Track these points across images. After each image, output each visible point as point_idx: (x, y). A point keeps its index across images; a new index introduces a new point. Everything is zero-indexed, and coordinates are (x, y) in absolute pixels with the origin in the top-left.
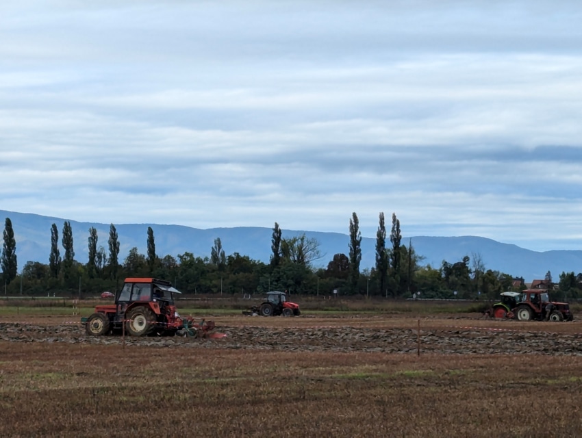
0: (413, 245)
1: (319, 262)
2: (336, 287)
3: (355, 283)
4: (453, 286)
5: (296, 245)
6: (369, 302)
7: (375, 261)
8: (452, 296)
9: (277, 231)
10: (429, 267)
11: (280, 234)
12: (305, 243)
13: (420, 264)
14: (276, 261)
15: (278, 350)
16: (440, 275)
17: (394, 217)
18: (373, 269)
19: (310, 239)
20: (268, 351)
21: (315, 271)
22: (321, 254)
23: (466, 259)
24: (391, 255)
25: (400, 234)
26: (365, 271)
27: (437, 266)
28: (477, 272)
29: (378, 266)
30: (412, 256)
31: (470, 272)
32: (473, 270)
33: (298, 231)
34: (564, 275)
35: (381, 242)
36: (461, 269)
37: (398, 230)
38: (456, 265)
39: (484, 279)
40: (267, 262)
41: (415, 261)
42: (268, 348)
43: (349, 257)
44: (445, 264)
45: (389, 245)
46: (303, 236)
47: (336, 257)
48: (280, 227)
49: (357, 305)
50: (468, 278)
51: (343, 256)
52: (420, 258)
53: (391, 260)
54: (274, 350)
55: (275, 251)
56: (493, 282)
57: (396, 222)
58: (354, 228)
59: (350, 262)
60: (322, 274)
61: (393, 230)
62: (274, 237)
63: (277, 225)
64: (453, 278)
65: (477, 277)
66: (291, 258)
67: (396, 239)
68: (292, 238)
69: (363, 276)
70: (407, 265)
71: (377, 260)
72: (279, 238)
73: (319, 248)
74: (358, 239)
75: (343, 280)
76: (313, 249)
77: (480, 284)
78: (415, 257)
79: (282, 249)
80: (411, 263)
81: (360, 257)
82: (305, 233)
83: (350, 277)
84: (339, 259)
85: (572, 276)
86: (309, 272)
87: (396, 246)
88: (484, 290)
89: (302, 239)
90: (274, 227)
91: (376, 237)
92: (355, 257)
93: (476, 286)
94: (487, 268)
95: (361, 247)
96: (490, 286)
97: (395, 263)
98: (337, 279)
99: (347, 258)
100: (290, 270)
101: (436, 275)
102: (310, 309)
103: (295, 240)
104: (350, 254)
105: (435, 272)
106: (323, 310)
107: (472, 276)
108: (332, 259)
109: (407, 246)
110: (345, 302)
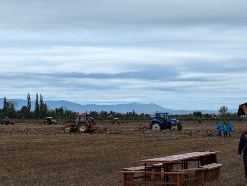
0: (47, 103)
1: (18, 108)
2: (23, 116)
3: (29, 115)
4: (58, 115)
5: (11, 103)
6: (34, 120)
7: (35, 108)
8: (58, 118)
9: (5, 99)
10: (51, 110)
11: (6, 100)
12: (14, 103)
13: (49, 109)
14: (5, 108)
15: (12, 135)
16: (55, 112)
17: (41, 95)
18: (34, 110)
19: (15, 102)
20: (10, 135)
21: (17, 111)
22: (19, 106)
23: (62, 107)
24: (40, 106)
25: (43, 100)
26: (32, 111)
27: (54, 109)
28: (65, 111)
29: (36, 109)
30: (46, 106)
31: (63, 111)
32: (64, 110)
33: (11, 99)
34: (91, 112)
35: (37, 102)
36: (61, 110)
37: (42, 99)
38: (59, 109)
39: (67, 113)
40: (2, 108)
41: (47, 108)
42: (9, 134)
43: (27, 107)
44: (56, 109)
45: (39, 103)
46: (13, 100)
47: (23, 107)
48: (6, 98)
49: (31, 121)
50: (63, 113)
51: (25, 107)
52: (49, 107)
53: (40, 108)
54: (11, 135)
55: (5, 105)
56: (70, 114)
57: (41, 97)
58: (29, 98)
59: (27, 108)
60: (19, 112)
61: (41, 99)
62: (4, 101)
63: (5, 97)
64: (58, 113)
65: (65, 112)
66: (9, 107)
67: (41, 101)
68: (10, 101)
69: (31, 112)
70: (45, 109)
71: (36, 108)
72: (6, 101)
73: (18, 104)
74: (30, 101)
75: (26, 114)
76: (16, 105)
77: (66, 114)
78: (47, 107)
79: (7, 105)
80: (46, 108)
81: (31, 107)
82: (14, 100)
83: (28, 113)
84: (24, 108)
85: (93, 112)
86: (15, 111)
87: (42, 104)
88: (68, 116)
89: (13, 102)
90: (4, 98)
91: (35, 101)
92: (29, 107)
93: (65, 115)
94: (68, 110)
95: (31, 104)
96: (69, 115)
97: (41, 109)
98: (23, 114)
99: (26, 107)
100: (9, 111)
101: (53, 112)
102: (16, 123)
103: (11, 102)
104: (28, 106)
105: (53, 111)
106: (20, 123)
107: (64, 112)
108: (22, 107)
109: (45, 104)
110: (27, 120)
